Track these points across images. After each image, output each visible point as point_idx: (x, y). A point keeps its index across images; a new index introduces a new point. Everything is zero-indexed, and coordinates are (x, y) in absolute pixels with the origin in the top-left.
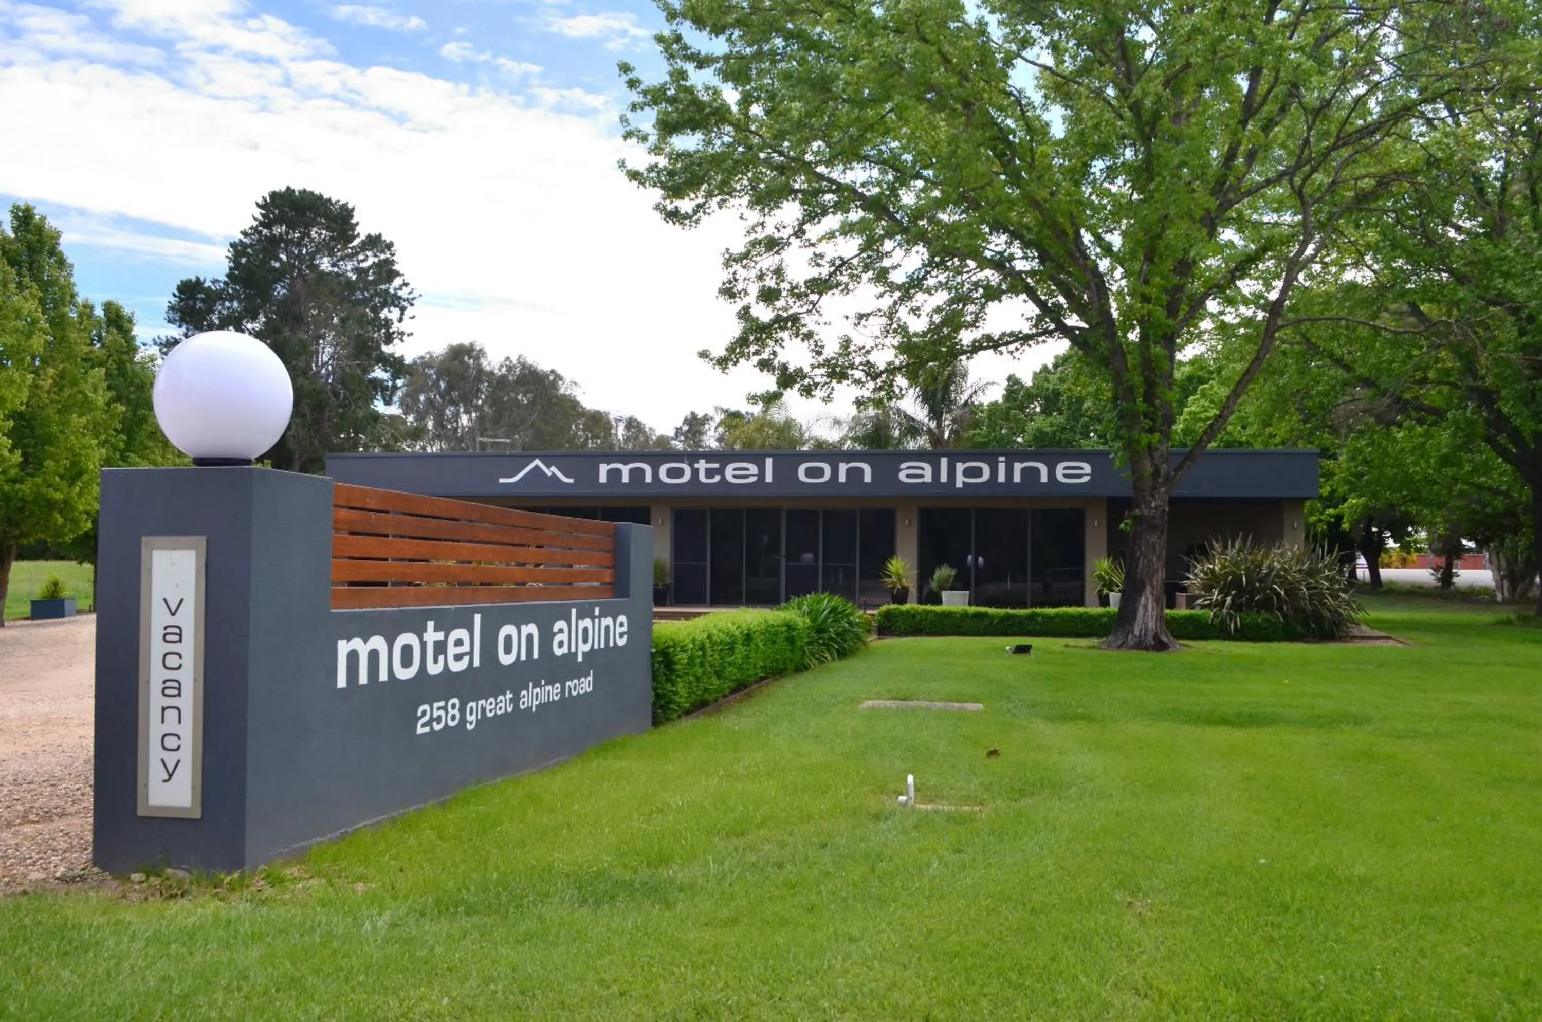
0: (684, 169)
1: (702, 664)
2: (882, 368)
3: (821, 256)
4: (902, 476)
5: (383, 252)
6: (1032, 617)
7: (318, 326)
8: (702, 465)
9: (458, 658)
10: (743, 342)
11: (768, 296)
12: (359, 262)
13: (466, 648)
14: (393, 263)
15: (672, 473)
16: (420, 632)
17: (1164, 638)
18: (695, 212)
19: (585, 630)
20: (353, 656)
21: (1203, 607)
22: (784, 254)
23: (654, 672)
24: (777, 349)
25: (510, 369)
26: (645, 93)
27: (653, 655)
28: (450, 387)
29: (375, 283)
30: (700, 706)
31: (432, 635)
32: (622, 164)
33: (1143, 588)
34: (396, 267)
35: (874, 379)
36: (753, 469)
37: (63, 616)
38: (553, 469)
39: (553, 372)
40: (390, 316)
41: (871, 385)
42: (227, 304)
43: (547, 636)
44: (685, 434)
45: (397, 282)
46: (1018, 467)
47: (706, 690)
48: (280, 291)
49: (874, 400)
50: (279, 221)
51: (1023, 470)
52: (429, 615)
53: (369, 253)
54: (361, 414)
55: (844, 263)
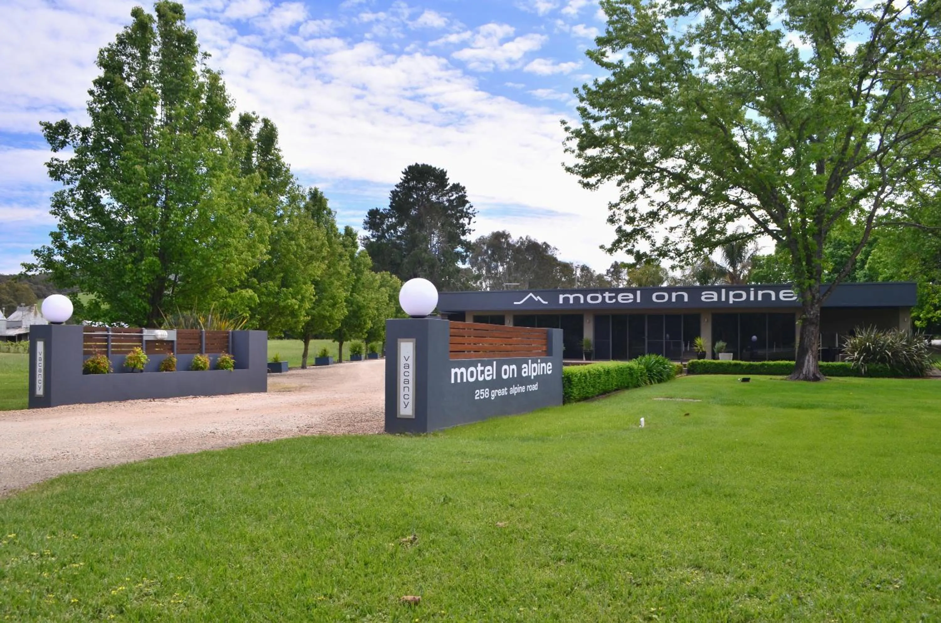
0: (591, 165)
1: (585, 382)
2: (683, 251)
3: (653, 201)
4: (703, 298)
5: (460, 191)
6: (762, 366)
7: (431, 228)
8: (607, 295)
9: (488, 375)
10: (619, 241)
11: (630, 220)
12: (450, 197)
13: (491, 372)
14: (465, 196)
15: (593, 298)
16: (476, 367)
17: (818, 376)
18: (597, 183)
19: (535, 368)
20: (456, 374)
21: (849, 361)
22: (637, 202)
23: (564, 384)
24: (635, 244)
25: (522, 243)
26: (572, 133)
27: (563, 378)
28: (493, 253)
29: (457, 206)
30: (585, 399)
31: (480, 368)
32: (563, 164)
33: (807, 352)
34: (467, 199)
35: (679, 256)
36: (631, 296)
37: (328, 364)
38: (538, 297)
39: (545, 243)
40: (464, 222)
41: (678, 259)
42: (390, 220)
43: (520, 370)
44: (612, 273)
45: (467, 205)
46: (760, 293)
47: (588, 393)
48: (413, 212)
49: (680, 266)
50: (412, 179)
51: (763, 295)
52: (479, 361)
53: (454, 193)
54: (451, 269)
55: (664, 204)
